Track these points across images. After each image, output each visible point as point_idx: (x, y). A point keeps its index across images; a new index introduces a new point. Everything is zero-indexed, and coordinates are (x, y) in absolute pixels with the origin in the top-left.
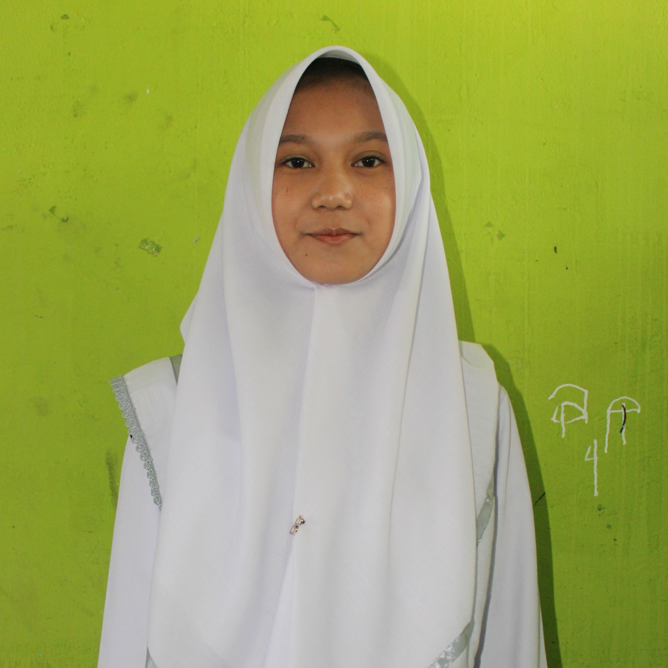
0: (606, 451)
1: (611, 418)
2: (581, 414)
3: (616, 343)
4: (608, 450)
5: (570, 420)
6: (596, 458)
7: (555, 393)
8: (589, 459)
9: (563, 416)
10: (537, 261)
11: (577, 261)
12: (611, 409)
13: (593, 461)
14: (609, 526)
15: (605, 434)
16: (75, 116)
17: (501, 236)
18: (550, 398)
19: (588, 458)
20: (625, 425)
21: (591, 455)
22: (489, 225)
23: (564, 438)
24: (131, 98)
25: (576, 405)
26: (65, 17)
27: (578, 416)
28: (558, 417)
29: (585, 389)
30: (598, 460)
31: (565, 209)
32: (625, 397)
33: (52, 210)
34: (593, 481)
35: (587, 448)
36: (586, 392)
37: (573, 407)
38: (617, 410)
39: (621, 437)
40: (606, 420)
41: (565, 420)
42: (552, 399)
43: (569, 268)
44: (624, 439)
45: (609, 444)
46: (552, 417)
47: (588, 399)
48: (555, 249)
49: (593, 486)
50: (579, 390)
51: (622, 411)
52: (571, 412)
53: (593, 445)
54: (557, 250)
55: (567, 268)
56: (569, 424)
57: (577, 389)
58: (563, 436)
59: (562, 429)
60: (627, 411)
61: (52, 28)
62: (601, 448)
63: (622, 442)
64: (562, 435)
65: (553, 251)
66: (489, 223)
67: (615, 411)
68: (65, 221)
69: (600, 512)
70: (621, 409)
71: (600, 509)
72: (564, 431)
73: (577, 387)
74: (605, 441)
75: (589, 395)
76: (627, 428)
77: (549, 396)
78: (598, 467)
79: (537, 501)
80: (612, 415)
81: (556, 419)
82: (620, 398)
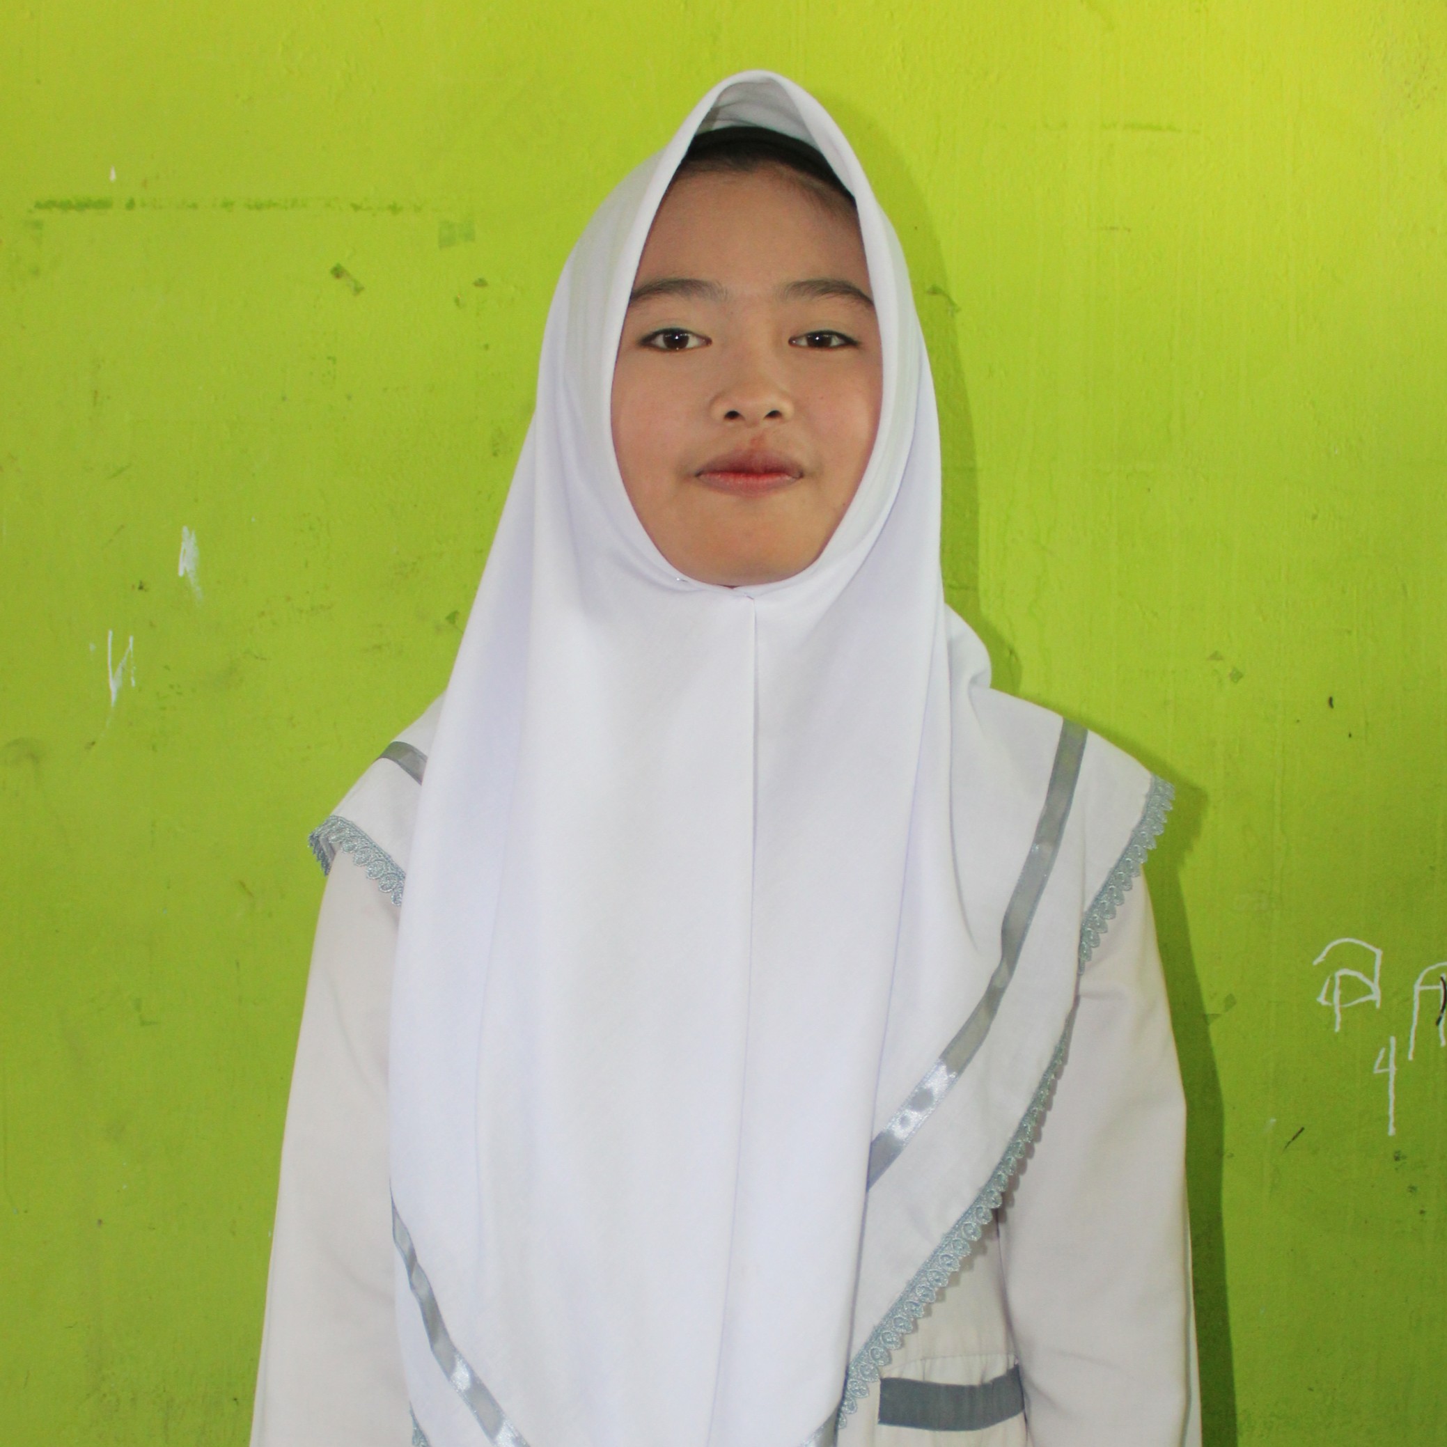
0: (1410, 1057)
1: (1421, 1000)
2: (1368, 991)
3: (1432, 868)
4: (1415, 1055)
5: (1350, 1002)
6: (1392, 1068)
7: (1324, 954)
8: (1382, 1071)
9: (1337, 994)
10: (1298, 721)
11: (1367, 724)
12: (1423, 984)
13: (1387, 1074)
14: (1412, 1189)
15: (1409, 1028)
16: (495, 454)
17: (1236, 676)
18: (1315, 963)
19: (1380, 1068)
20: (1445, 1011)
21: (1385, 1064)
22: (1215, 656)
23: (1338, 1033)
25: (1360, 976)
26: (481, 283)
27: (1364, 996)
28: (1329, 996)
29: (1377, 947)
30: (1398, 1074)
31: (1349, 632)
34: (1388, 1109)
35: (1377, 1051)
36: (1379, 953)
37: (1356, 978)
38: (1431, 984)
39: (1438, 1032)
40: (1413, 1002)
41: (1342, 1002)
42: (1320, 964)
43: (1353, 735)
44: (1442, 1035)
45: (1417, 1046)
46: (1318, 994)
47: (1382, 967)
48: (1331, 701)
49: (1387, 1117)
50: (1366, 950)
51: (1441, 987)
52: (1352, 988)
53: (1388, 1046)
54: (1335, 702)
55: (1350, 736)
56: (1349, 1008)
57: (1363, 947)
58: (1337, 1029)
59: (1335, 1016)
61: (457, 301)
62: (1402, 1050)
63: (1439, 1041)
64: (1334, 1027)
65: (1327, 704)
66: (1216, 653)
67: (1428, 988)
69: (1399, 1163)
70: (1439, 984)
71: (1397, 1159)
72: (1339, 1019)
73: (1364, 944)
74: (1409, 1039)
75: (1384, 957)
77: (1314, 959)
78: (1396, 1084)
79: (1289, 1143)
80: (1423, 994)
81: (1326, 999)
82: (1438, 965)
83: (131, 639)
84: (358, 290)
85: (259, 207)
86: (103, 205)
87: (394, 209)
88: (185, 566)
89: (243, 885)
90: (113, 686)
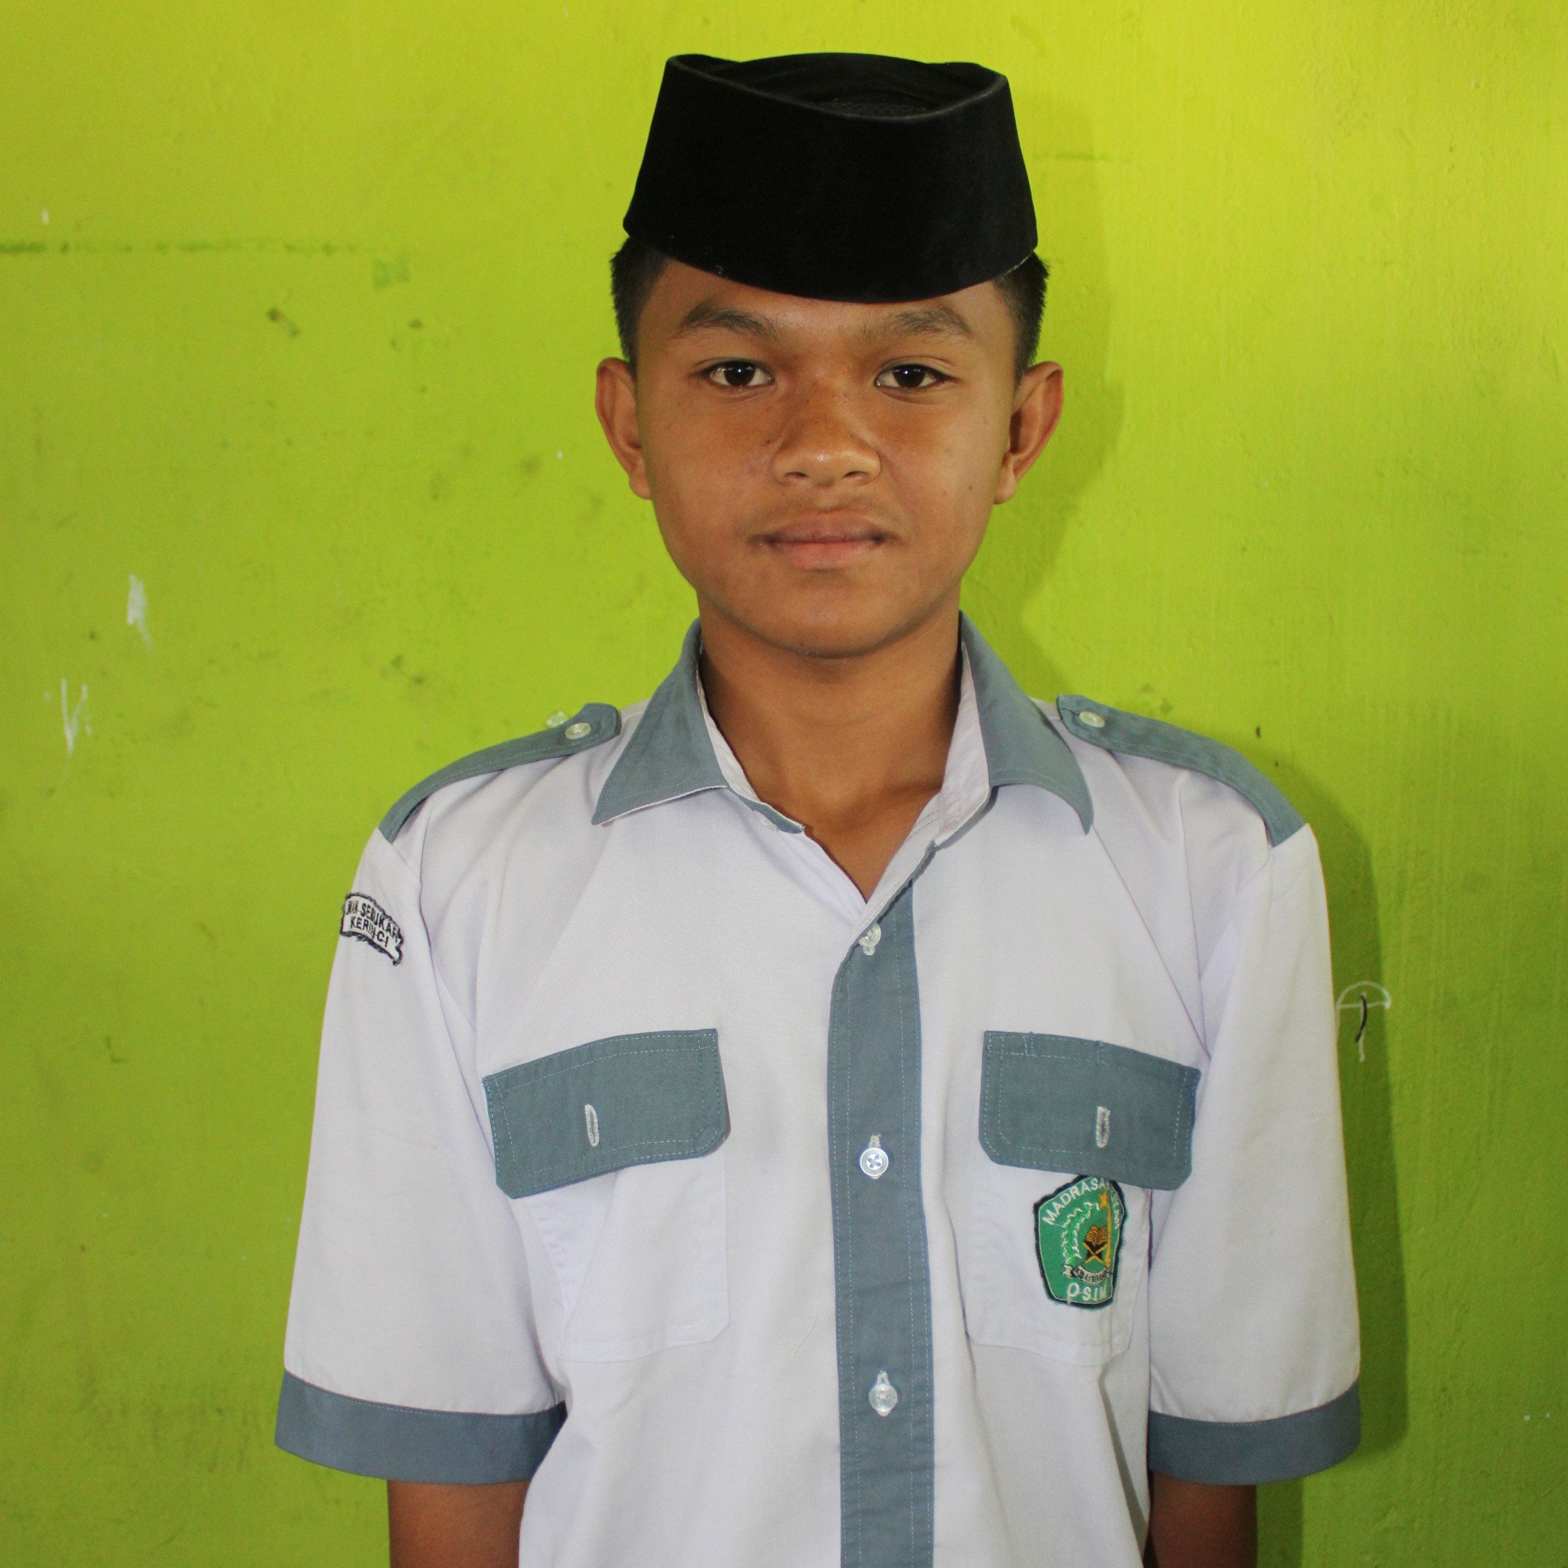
3: (1354, 892)
11: (1292, 752)
12: (1343, 1003)
16: (435, 497)
17: (1166, 707)
20: (1365, 1029)
22: (1146, 688)
24: (530, 467)
26: (416, 324)
31: (1277, 663)
32: (1366, 983)
33: (398, 662)
38: (1351, 1003)
39: (1357, 1049)
43: (1280, 763)
44: (1361, 1050)
48: (1258, 731)
51: (1361, 1005)
54: (1262, 732)
55: (1276, 764)
60: (1369, 1006)
61: (393, 344)
63: (1358, 1057)
65: (1254, 734)
66: (1146, 684)
67: (1348, 1006)
68: (419, 680)
70: (1357, 1002)
76: (1368, 1033)
80: (1342, 1011)
82: (1359, 984)
83: (85, 688)
84: (295, 333)
85: (192, 248)
86: (36, 248)
87: (328, 249)
88: (135, 613)
89: (203, 927)
90: (69, 735)
